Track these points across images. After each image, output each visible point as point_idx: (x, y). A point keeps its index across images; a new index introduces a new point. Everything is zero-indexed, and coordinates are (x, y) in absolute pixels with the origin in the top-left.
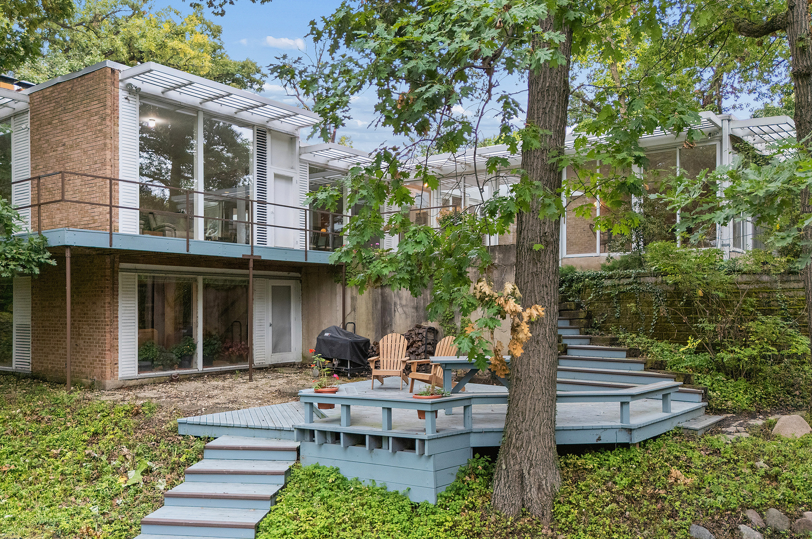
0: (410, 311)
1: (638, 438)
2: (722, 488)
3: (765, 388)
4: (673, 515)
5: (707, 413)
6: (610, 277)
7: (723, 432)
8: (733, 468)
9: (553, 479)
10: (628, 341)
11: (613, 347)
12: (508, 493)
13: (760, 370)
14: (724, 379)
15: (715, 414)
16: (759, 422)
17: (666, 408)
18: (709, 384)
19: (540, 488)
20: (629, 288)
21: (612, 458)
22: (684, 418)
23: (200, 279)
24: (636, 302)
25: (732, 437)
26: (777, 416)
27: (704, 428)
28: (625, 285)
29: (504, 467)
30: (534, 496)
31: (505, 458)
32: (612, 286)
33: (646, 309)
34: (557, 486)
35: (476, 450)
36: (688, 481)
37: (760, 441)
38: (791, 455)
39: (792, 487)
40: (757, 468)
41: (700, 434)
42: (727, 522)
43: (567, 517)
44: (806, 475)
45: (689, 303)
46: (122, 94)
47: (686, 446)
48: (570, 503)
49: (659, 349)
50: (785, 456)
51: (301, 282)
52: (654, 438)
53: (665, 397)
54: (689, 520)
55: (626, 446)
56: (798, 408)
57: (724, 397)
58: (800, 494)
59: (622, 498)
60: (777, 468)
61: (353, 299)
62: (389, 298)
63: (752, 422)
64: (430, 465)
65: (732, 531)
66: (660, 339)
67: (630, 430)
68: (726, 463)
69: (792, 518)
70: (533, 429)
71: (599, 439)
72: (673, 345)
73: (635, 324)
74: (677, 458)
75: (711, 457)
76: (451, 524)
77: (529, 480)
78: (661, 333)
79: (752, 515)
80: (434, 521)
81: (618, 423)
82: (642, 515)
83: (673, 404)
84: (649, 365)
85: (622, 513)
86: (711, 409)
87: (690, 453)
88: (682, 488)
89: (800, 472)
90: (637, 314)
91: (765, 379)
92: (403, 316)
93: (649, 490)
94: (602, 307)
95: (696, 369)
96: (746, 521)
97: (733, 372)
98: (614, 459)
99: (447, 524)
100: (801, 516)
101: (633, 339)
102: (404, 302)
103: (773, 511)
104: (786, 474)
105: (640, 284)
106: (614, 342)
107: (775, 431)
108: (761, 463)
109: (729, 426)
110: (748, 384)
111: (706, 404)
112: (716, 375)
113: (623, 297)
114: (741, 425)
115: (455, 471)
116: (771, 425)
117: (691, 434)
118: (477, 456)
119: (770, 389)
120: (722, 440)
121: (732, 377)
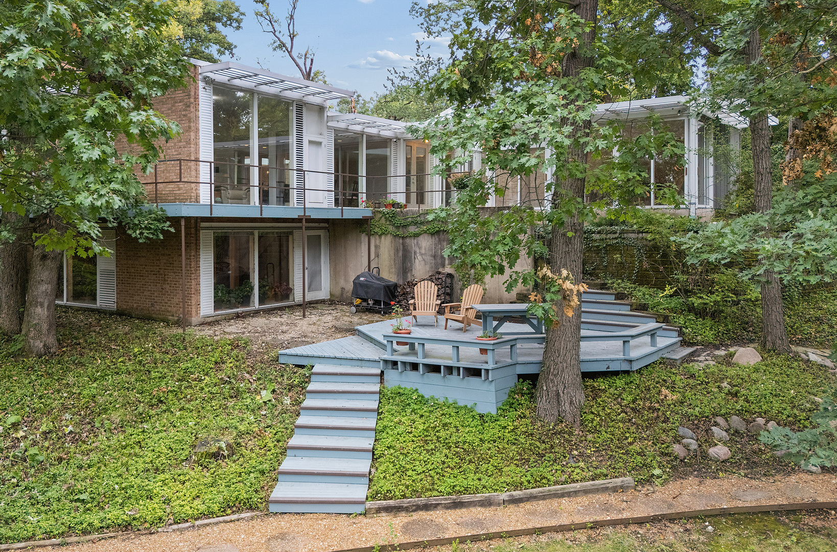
0: (429, 258)
1: (636, 367)
2: (699, 402)
3: (726, 325)
4: (666, 420)
5: (682, 346)
6: (599, 232)
7: (695, 361)
8: (705, 388)
9: (580, 397)
10: (615, 285)
11: (603, 291)
12: (549, 407)
13: (722, 311)
14: (694, 318)
15: (688, 346)
16: (722, 353)
17: (653, 343)
18: (683, 322)
19: (571, 403)
20: (615, 241)
21: (618, 381)
22: (666, 351)
23: (256, 233)
24: (621, 254)
25: (702, 365)
26: (735, 348)
27: (681, 358)
28: (611, 239)
29: (545, 388)
30: (567, 408)
31: (546, 382)
32: (600, 240)
33: (629, 260)
34: (582, 401)
35: (520, 376)
36: (674, 397)
37: (724, 368)
38: (746, 378)
39: (748, 401)
40: (722, 388)
41: (678, 362)
42: (703, 425)
43: (592, 423)
44: (757, 393)
45: (665, 255)
46: (201, 84)
47: (670, 372)
48: (592, 413)
49: (641, 293)
50: (742, 379)
51: (329, 231)
52: (646, 366)
53: (653, 336)
54: (677, 424)
55: (627, 372)
56: (752, 341)
57: (695, 333)
58: (753, 406)
59: (628, 410)
60: (737, 388)
61: (376, 247)
62: (409, 248)
63: (717, 353)
64: (492, 387)
65: (707, 431)
66: (641, 284)
67: (631, 361)
68: (699, 384)
69: (748, 422)
70: (566, 362)
71: (608, 368)
72: (652, 290)
73: (620, 272)
74: (664, 381)
75: (688, 380)
76: (512, 428)
77: (564, 398)
78: (642, 280)
79: (720, 420)
80: (500, 425)
81: (621, 356)
82: (644, 421)
83: (658, 339)
84: (634, 307)
85: (630, 420)
86: (685, 342)
87: (673, 377)
88: (670, 402)
89: (753, 390)
90: (621, 263)
91: (726, 318)
92: (423, 263)
93: (648, 404)
94: (592, 257)
95: (672, 310)
96: (716, 424)
97: (701, 313)
98: (620, 382)
99: (509, 427)
100: (754, 421)
101: (619, 284)
102: (423, 251)
103: (735, 417)
104: (743, 392)
105: (624, 238)
106: (603, 286)
107: (734, 360)
108: (725, 384)
109: (699, 356)
110: (713, 322)
111: (681, 339)
112: (688, 315)
113: (610, 249)
114: (708, 355)
115: (507, 391)
116: (731, 355)
117: (671, 363)
118: (521, 380)
119: (730, 327)
120: (696, 367)
121: (700, 317)
